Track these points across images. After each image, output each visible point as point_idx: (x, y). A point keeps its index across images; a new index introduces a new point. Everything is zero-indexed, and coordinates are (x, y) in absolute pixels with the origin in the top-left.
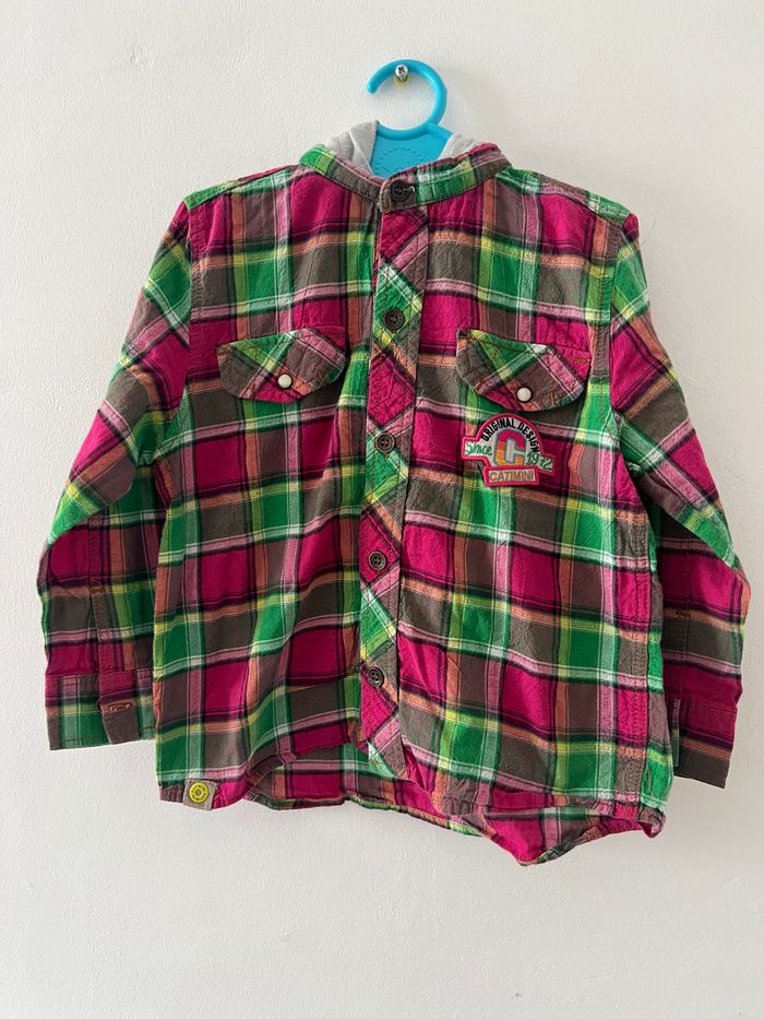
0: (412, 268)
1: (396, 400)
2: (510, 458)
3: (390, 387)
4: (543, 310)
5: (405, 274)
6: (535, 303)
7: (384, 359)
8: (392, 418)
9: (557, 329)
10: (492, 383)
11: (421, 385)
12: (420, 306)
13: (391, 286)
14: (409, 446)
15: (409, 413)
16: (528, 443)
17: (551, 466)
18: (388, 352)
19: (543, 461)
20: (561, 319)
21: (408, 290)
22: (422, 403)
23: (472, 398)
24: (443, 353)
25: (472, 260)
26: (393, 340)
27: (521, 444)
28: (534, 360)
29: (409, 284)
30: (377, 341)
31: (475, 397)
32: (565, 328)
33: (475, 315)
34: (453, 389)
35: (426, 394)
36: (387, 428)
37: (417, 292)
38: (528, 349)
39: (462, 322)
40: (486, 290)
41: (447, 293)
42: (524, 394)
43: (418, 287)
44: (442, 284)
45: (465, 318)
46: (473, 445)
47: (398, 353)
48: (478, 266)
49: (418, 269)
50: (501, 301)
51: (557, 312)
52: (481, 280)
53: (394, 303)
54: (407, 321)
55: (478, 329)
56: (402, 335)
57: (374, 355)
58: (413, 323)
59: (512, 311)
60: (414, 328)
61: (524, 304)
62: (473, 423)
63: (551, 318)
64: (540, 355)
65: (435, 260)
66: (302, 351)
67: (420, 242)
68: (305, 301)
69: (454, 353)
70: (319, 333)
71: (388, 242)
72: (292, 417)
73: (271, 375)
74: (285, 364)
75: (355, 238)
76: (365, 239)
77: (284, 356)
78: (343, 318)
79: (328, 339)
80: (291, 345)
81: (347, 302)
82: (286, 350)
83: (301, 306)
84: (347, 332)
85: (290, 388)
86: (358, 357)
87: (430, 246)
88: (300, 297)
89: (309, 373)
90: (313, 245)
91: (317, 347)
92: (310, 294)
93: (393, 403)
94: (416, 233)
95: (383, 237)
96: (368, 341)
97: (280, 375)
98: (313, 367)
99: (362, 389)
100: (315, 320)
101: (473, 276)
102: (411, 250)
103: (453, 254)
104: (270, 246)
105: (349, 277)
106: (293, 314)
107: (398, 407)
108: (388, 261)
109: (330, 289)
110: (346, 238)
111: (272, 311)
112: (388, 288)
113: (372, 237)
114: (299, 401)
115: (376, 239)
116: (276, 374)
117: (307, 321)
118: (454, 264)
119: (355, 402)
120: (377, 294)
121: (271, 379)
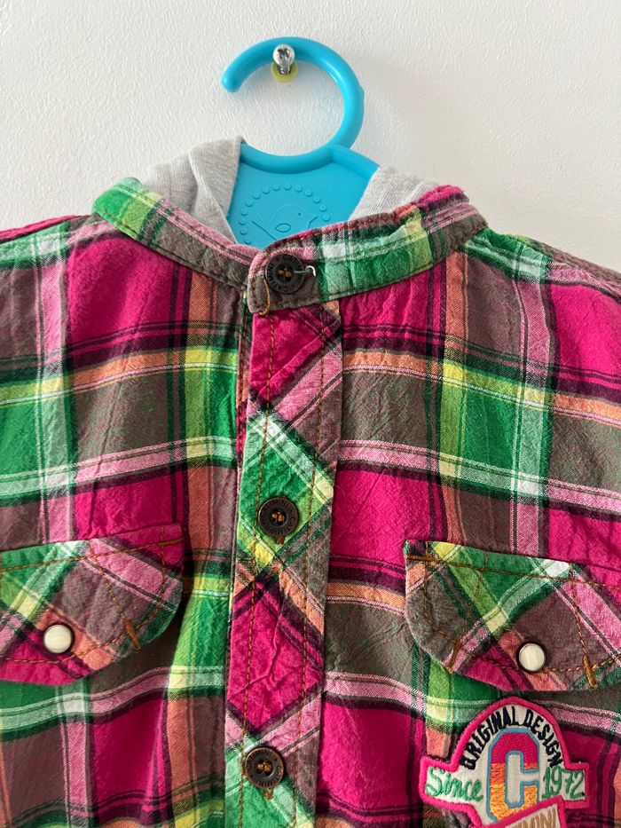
0: (313, 421)
1: (284, 679)
2: (514, 795)
3: (272, 653)
4: (558, 495)
5: (300, 431)
6: (545, 483)
7: (260, 595)
8: (278, 716)
9: (590, 534)
10: (472, 644)
11: (334, 647)
12: (329, 492)
13: (272, 454)
14: (313, 777)
15: (312, 705)
16: (542, 749)
17: (582, 788)
18: (267, 580)
19: (570, 781)
20: (595, 514)
21: (305, 462)
22: (338, 685)
23: (437, 680)
24: (377, 579)
25: (427, 402)
26: (277, 558)
27: (531, 759)
28: (546, 591)
29: (309, 451)
30: (246, 558)
31: (444, 677)
32: (605, 532)
33: (438, 513)
34: (398, 654)
35: (347, 666)
36: (267, 738)
37: (323, 465)
38: (537, 570)
39: (413, 525)
40: (454, 458)
41: (382, 469)
42: (532, 657)
43: (325, 455)
44: (370, 451)
45: (419, 518)
46: (444, 777)
47: (289, 582)
48: (438, 414)
49: (324, 422)
50: (483, 478)
51: (586, 499)
52: (444, 441)
53: (279, 487)
54: (305, 519)
55: (444, 540)
56: (296, 548)
57: (239, 586)
58: (316, 526)
59: (503, 498)
60: (318, 535)
61: (525, 484)
62: (441, 729)
63: (576, 512)
64: (560, 581)
65: (358, 406)
66: (91, 584)
67: (327, 370)
68: (97, 485)
69: (400, 587)
70: (126, 545)
71: (265, 371)
72: (74, 703)
73: (29, 626)
74: (58, 604)
75: (199, 359)
76: (222, 360)
77: (56, 589)
78: (179, 508)
79: (146, 554)
80: (68, 569)
81: (186, 476)
82: (61, 579)
83: (90, 494)
84: (185, 533)
85: (68, 652)
86: (207, 587)
87: (346, 377)
88: (87, 475)
89: (106, 628)
90: (116, 373)
91: (124, 575)
92: (110, 470)
93: (280, 685)
94: (319, 354)
95: (256, 361)
96: (227, 555)
97: (48, 626)
98: (113, 613)
99: (218, 652)
100: (118, 520)
101: (429, 436)
102: (311, 385)
103: (392, 396)
104: (28, 372)
105: (190, 429)
106: (74, 506)
107: (288, 694)
108: (266, 406)
109: (150, 458)
110: (182, 361)
111: (33, 500)
112: (265, 457)
113: (234, 358)
114: (89, 679)
115: (241, 362)
116: (39, 626)
117: (102, 523)
118: (394, 413)
119: (201, 681)
120: (245, 469)
121: (29, 636)
